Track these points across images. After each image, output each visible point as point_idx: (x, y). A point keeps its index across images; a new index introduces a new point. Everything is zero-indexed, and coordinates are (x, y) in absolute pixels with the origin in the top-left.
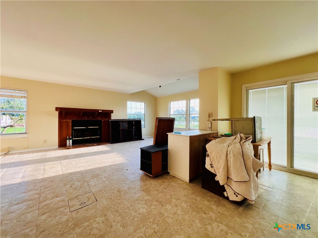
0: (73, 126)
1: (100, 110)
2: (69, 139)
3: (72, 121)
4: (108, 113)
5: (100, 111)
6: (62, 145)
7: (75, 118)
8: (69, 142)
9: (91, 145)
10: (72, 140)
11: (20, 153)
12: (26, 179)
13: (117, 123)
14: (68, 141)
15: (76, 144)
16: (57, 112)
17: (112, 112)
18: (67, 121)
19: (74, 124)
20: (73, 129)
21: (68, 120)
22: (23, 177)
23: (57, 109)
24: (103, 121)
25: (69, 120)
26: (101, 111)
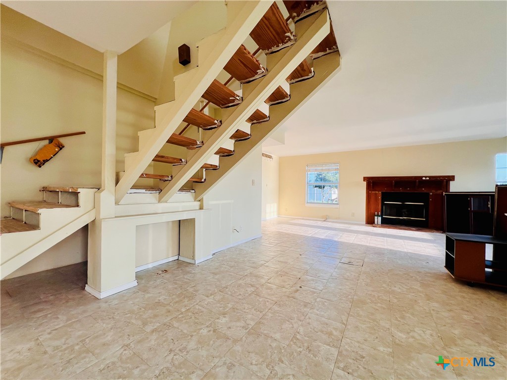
0: (383, 200)
1: (426, 177)
2: (378, 216)
3: (382, 193)
4: (444, 181)
5: (424, 178)
6: (370, 221)
7: (385, 190)
8: (378, 220)
10: (382, 217)
11: (333, 222)
13: (464, 198)
14: (376, 218)
15: (386, 223)
16: (365, 183)
17: (452, 178)
18: (376, 194)
19: (385, 197)
20: (383, 204)
21: (377, 192)
23: (365, 179)
24: (431, 194)
25: (379, 191)
26: (428, 178)
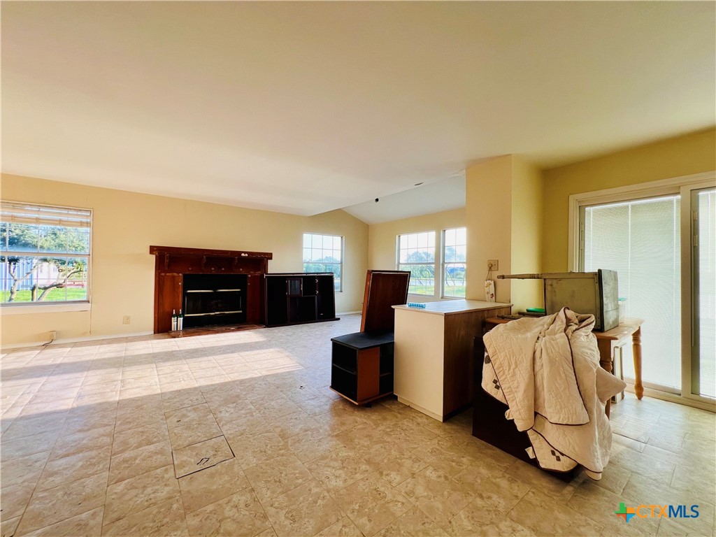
0: (186, 287)
1: (245, 253)
2: (178, 315)
3: (184, 275)
4: (260, 260)
5: (243, 255)
6: (162, 327)
7: (190, 270)
8: (177, 323)
9: (224, 328)
10: (184, 317)
11: (75, 345)
12: (86, 401)
13: (281, 281)
14: (174, 319)
15: (192, 326)
16: (153, 257)
17: (269, 256)
18: (174, 277)
19: (189, 282)
20: (185, 294)
21: (175, 274)
22: (80, 396)
23: (153, 249)
24: (250, 276)
25: (178, 273)
26: (247, 255)
